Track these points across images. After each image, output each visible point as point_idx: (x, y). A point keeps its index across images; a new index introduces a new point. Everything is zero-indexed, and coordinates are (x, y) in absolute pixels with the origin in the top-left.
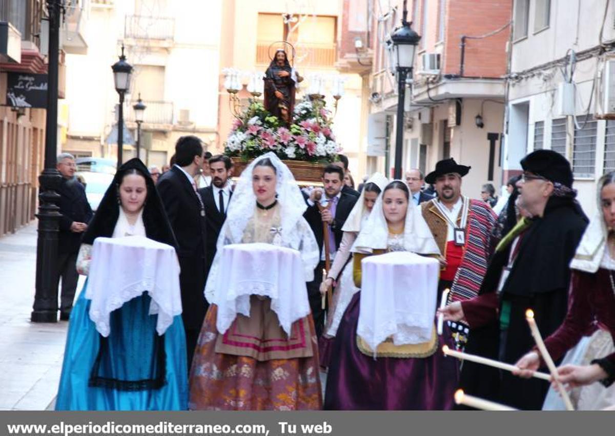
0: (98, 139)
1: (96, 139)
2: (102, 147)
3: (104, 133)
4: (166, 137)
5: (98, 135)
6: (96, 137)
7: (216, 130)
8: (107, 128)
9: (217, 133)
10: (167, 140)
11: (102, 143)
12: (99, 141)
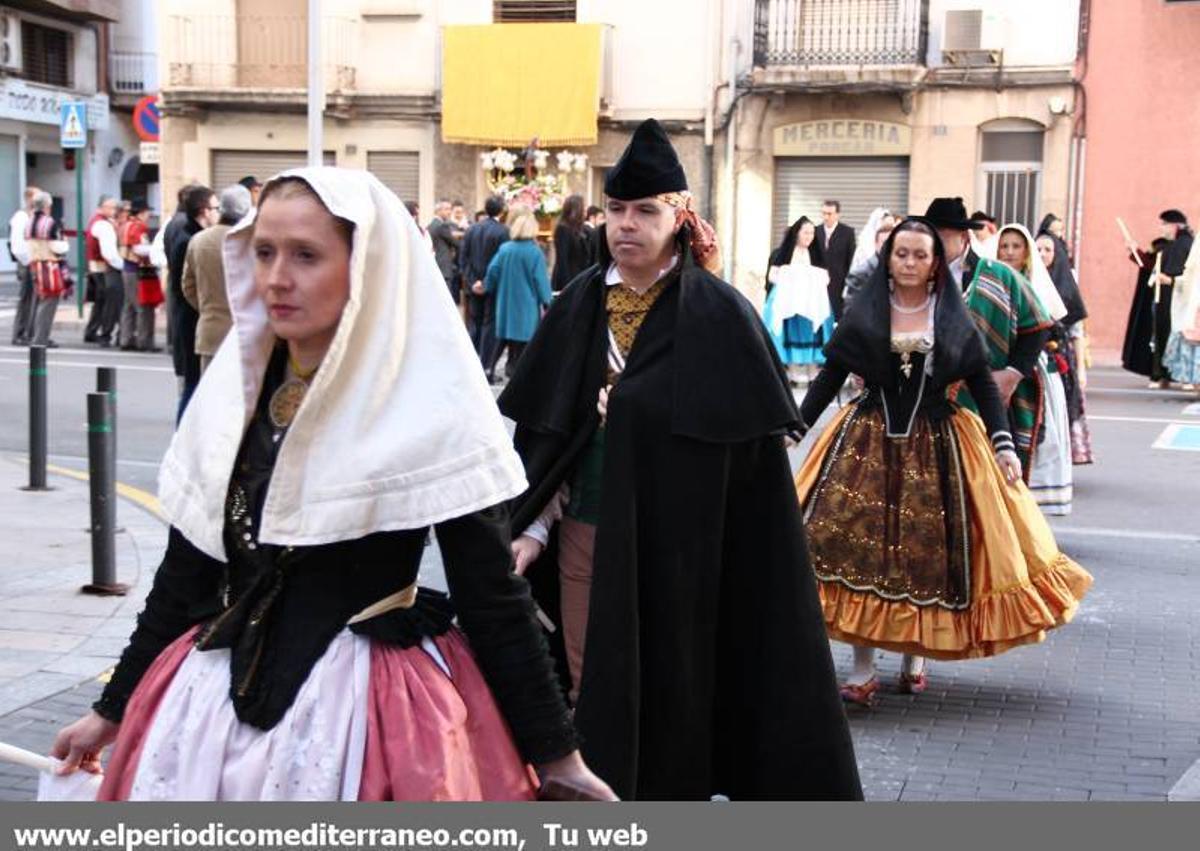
0: (698, 126)
1: (690, 127)
2: (710, 152)
3: (715, 110)
4: (906, 111)
5: (697, 116)
6: (689, 122)
7: (1073, 75)
8: (723, 91)
9: (1077, 86)
10: (910, 119)
11: (709, 139)
12: (701, 133)
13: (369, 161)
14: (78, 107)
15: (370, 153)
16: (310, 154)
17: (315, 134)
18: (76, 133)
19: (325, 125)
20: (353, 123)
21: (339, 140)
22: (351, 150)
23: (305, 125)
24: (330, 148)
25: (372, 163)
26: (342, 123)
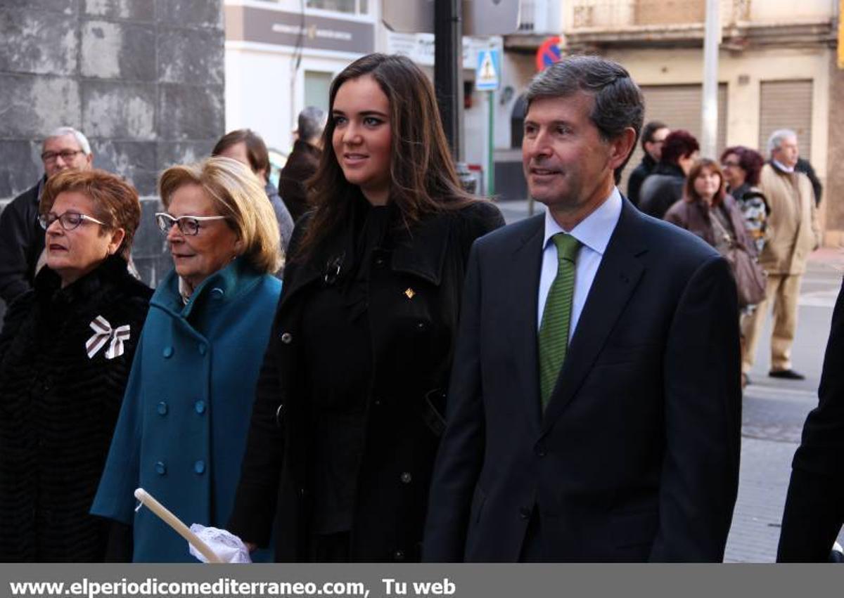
13: (761, 90)
14: (492, 54)
15: (762, 83)
16: (705, 87)
17: (710, 67)
18: (490, 77)
19: (720, 57)
20: (746, 54)
21: (732, 71)
22: (744, 80)
23: (701, 58)
24: (723, 79)
25: (764, 92)
26: (735, 54)
